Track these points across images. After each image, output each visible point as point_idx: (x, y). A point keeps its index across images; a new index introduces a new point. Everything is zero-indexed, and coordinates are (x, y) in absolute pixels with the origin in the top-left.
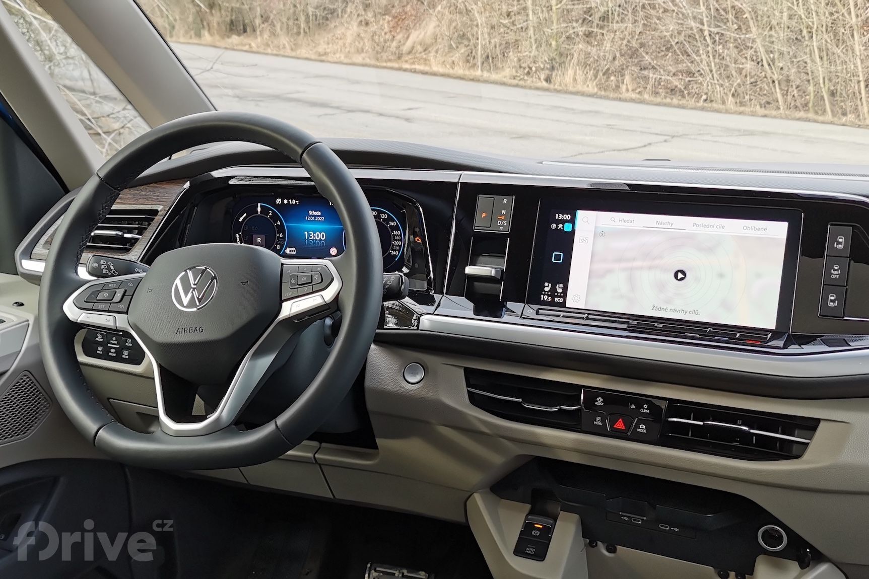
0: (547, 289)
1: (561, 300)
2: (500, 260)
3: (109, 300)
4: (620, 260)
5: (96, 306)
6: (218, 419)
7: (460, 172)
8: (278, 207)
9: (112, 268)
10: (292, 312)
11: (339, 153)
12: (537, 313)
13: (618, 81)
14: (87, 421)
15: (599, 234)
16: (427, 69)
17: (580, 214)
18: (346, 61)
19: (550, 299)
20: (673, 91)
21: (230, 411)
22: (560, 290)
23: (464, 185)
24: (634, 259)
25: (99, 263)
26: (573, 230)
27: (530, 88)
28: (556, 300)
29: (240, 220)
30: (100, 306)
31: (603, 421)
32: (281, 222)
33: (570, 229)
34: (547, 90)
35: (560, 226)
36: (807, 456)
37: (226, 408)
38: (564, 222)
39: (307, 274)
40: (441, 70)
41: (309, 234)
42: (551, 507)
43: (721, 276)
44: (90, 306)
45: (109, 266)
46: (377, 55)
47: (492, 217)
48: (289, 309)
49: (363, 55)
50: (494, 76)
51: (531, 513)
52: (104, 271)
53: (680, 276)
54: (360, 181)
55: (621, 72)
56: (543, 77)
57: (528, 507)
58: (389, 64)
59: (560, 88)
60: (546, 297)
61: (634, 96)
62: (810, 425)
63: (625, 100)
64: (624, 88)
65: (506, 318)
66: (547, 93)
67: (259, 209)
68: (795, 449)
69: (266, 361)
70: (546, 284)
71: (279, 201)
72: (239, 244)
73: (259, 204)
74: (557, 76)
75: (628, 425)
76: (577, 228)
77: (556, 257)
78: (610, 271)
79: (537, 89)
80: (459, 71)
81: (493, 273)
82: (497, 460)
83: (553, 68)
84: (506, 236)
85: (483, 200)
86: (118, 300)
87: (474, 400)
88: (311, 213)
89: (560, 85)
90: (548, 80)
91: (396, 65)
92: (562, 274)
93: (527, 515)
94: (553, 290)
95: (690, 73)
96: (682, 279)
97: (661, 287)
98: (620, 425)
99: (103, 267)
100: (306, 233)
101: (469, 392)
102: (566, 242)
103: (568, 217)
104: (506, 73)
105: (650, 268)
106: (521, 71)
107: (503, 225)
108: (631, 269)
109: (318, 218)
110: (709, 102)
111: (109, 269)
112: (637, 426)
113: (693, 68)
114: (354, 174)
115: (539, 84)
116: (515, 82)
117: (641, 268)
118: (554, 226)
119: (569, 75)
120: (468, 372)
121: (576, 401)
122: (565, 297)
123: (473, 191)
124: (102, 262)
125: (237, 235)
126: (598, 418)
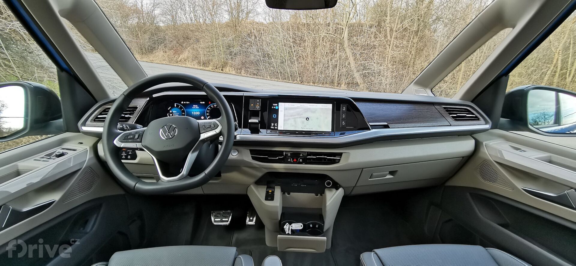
0: (272, 125)
1: (277, 128)
2: (258, 118)
3: (133, 138)
4: (291, 116)
5: (128, 141)
6: (183, 175)
7: (243, 93)
8: (182, 104)
9: (128, 127)
10: (205, 137)
11: (217, 88)
12: (271, 132)
13: (240, 71)
14: (130, 182)
15: (286, 109)
16: (186, 66)
17: (280, 104)
18: (160, 63)
19: (273, 128)
20: (254, 74)
21: (186, 172)
22: (276, 125)
23: (245, 96)
24: (295, 116)
25: (123, 126)
26: (278, 108)
27: (218, 72)
28: (275, 128)
29: (169, 109)
30: (130, 141)
31: (290, 160)
32: (183, 109)
33: (277, 108)
34: (222, 73)
35: (275, 107)
36: (341, 162)
37: (185, 171)
38: (275, 106)
39: (208, 124)
40: (191, 67)
41: (194, 113)
42: (272, 185)
43: (317, 118)
44: (126, 141)
45: (127, 127)
46: (170, 62)
47: (255, 105)
48: (203, 136)
49: (165, 61)
50: (207, 69)
51: (267, 188)
52: (125, 129)
53: (307, 119)
54: (224, 96)
55: (241, 69)
56: (220, 69)
57: (266, 186)
58: (174, 64)
59: (226, 72)
60: (272, 127)
61: (246, 75)
62: (340, 155)
63: (243, 76)
64: (242, 73)
65: (260, 134)
66: (222, 74)
67: (175, 105)
68: (337, 161)
69: (196, 154)
70: (272, 124)
71: (182, 102)
72: (168, 117)
73: (175, 104)
74: (224, 69)
75: (297, 160)
76: (279, 108)
77: (274, 116)
78: (289, 119)
79: (219, 72)
80: (196, 67)
81: (257, 121)
82: (260, 174)
83: (223, 67)
84: (259, 111)
85: (251, 100)
86: (137, 138)
87: (254, 158)
88: (194, 106)
89: (225, 71)
90: (222, 70)
91: (176, 64)
92: (276, 121)
93: (267, 189)
94: (274, 125)
95: (258, 70)
96: (308, 120)
97: (303, 122)
98: (295, 160)
99: (124, 127)
100: (193, 112)
101: (252, 156)
102: (276, 112)
103: (276, 105)
104: (210, 68)
105: (300, 118)
106: (214, 68)
107: (258, 107)
108: (295, 118)
109: (196, 108)
110: (263, 78)
111: (127, 128)
112: (299, 160)
113: (259, 68)
114: (222, 94)
115: (220, 71)
116: (213, 70)
117: (297, 118)
118: (273, 107)
119: (227, 69)
120: (251, 151)
121: (282, 155)
122: (278, 127)
123: (248, 98)
124: (124, 125)
125: (168, 114)
126: (289, 159)
